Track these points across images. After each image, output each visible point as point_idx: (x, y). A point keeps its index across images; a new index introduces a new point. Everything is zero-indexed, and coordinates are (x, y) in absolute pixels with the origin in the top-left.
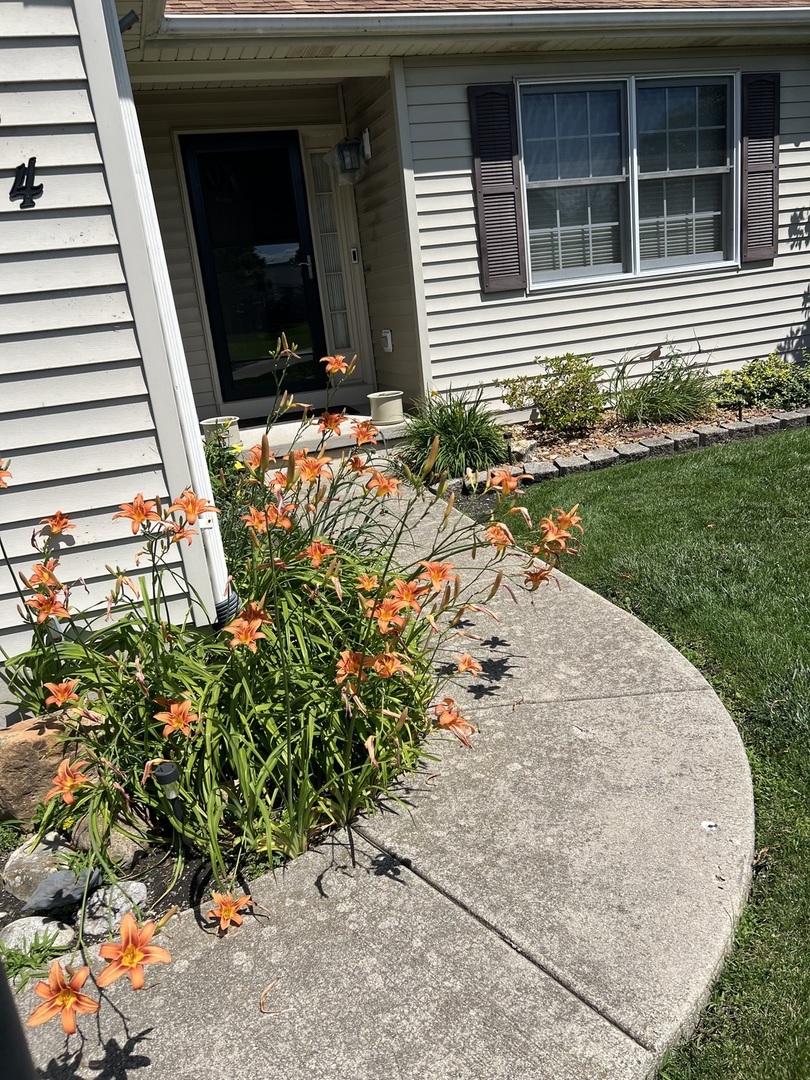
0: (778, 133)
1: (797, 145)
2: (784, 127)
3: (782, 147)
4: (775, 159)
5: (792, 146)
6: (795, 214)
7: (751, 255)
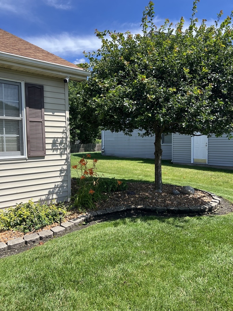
0: (43, 108)
1: (53, 113)
2: (46, 106)
3: (45, 113)
4: (42, 117)
5: (51, 114)
6: (54, 140)
7: (32, 154)
